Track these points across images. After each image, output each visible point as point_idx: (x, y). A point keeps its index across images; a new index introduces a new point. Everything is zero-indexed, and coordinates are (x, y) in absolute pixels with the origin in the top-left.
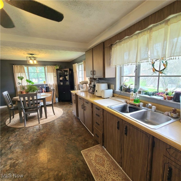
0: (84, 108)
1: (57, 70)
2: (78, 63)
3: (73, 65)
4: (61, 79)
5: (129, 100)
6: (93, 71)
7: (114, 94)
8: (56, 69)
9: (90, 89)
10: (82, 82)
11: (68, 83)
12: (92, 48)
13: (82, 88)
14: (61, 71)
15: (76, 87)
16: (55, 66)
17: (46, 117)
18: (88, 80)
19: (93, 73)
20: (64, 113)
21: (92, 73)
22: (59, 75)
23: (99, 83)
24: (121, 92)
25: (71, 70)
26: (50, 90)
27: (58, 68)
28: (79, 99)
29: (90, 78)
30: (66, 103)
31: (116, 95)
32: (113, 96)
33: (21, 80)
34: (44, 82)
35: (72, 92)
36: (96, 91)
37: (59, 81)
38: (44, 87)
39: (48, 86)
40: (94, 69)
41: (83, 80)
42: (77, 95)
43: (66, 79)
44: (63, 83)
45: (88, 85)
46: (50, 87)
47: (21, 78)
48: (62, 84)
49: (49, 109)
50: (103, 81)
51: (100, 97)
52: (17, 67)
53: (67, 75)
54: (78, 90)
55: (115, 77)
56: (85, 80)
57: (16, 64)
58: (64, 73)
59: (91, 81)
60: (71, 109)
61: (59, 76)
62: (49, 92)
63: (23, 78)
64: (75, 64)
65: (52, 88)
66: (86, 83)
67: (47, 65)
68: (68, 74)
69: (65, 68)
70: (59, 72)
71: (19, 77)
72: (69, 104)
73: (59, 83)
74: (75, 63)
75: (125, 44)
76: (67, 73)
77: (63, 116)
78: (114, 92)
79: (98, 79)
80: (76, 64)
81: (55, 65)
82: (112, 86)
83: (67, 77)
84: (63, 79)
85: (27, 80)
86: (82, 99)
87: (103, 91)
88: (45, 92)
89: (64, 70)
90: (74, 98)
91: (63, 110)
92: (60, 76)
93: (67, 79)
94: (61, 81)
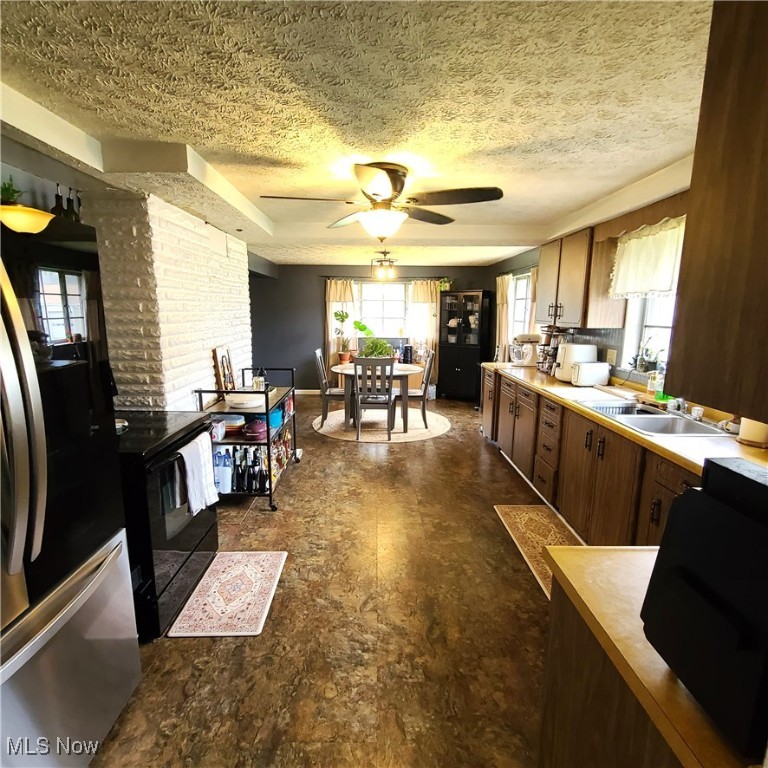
0: (516, 410)
1: (444, 294)
2: (514, 272)
3: (499, 279)
4: (453, 323)
5: (645, 391)
6: (557, 306)
7: (613, 378)
8: (441, 292)
9: (545, 359)
10: (522, 336)
11: (473, 339)
12: (562, 239)
13: (520, 355)
14: (457, 298)
15: (499, 352)
16: (437, 283)
17: (405, 430)
18: (540, 331)
19: (556, 311)
20: (452, 429)
21: (552, 311)
22: (446, 313)
23: (574, 341)
24: (635, 372)
25: (490, 296)
26: (414, 357)
27: (446, 287)
28: (504, 387)
29: (549, 327)
30: (461, 403)
31: (618, 380)
32: (610, 383)
33: (343, 321)
34: (401, 331)
35: (483, 364)
36: (559, 365)
37: (445, 331)
38: (398, 348)
39: (411, 344)
40: (559, 302)
41: (526, 333)
42: (500, 376)
43: (470, 324)
44: (458, 339)
45: (539, 348)
46: (415, 348)
47: (342, 317)
48: (453, 339)
49: (414, 414)
50: (588, 338)
51: (568, 383)
52: (336, 283)
53: (472, 313)
54: (504, 361)
55: (620, 327)
56: (531, 333)
57: (334, 277)
58: (465, 304)
59: (550, 337)
60: (476, 421)
61: (446, 316)
62: (411, 363)
63: (347, 316)
64: (506, 277)
65: (421, 352)
66: (533, 341)
67: (415, 278)
68: (477, 307)
69: (471, 288)
70: (448, 300)
71: (336, 314)
72: (471, 407)
73: (443, 335)
74: (507, 273)
75: (651, 237)
76: (473, 305)
77: (451, 434)
78: (613, 372)
79: (571, 331)
80: (509, 278)
81: (439, 278)
82: (611, 354)
83: (472, 319)
84: (459, 324)
85: (356, 323)
86: (515, 385)
87: (576, 366)
88: (399, 362)
89: (465, 296)
90: (488, 384)
91: (451, 420)
92: (451, 315)
93: (473, 326)
94: (451, 331)
